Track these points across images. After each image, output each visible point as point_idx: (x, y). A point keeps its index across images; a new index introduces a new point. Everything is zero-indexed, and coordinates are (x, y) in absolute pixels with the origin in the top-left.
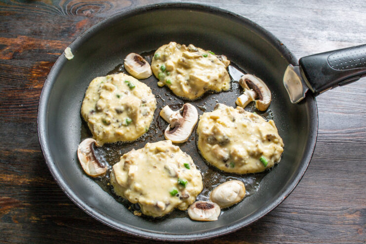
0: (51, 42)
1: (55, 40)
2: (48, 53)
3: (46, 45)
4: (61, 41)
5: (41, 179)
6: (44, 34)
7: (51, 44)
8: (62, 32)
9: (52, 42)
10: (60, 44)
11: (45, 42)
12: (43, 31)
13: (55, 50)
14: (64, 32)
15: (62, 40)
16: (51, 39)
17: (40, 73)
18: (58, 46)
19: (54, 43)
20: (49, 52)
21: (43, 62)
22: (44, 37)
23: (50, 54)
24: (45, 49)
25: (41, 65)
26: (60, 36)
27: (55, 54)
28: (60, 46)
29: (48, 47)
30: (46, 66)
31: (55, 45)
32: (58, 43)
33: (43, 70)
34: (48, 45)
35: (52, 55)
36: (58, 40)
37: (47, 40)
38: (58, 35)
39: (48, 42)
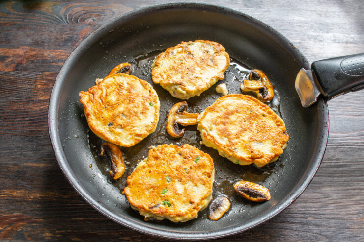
0: (54, 52)
1: (58, 49)
2: (51, 64)
3: (49, 55)
4: (64, 51)
5: (52, 193)
6: (46, 44)
7: (54, 53)
8: (65, 41)
9: (56, 52)
10: (64, 54)
11: (48, 52)
12: (46, 41)
13: (59, 60)
14: (66, 41)
15: (65, 50)
16: (54, 49)
17: (45, 84)
18: (62, 56)
19: (57, 52)
20: (53, 62)
21: (47, 73)
22: (46, 47)
23: (54, 64)
24: (48, 59)
25: (45, 76)
26: (63, 45)
27: (59, 64)
28: (64, 56)
29: (52, 58)
30: (51, 77)
31: (59, 55)
32: (61, 52)
33: (48, 81)
34: (51, 55)
35: (56, 65)
36: (61, 50)
37: (50, 49)
38: (61, 44)
39: (51, 52)
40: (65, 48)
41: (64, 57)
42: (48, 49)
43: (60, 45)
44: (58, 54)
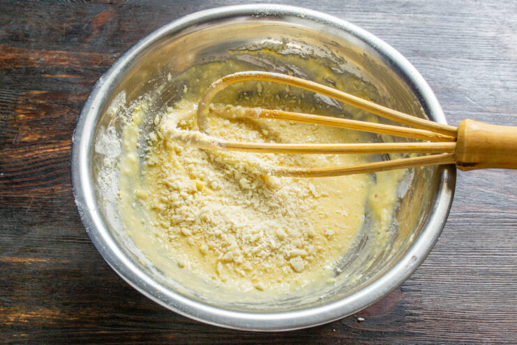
0: (47, 54)
1: (55, 49)
2: (43, 76)
3: (38, 59)
4: (65, 52)
5: (48, 311)
6: (32, 40)
7: (47, 57)
8: (67, 34)
9: (50, 54)
10: (65, 58)
11: (37, 54)
12: (31, 34)
13: (57, 69)
14: (69, 33)
15: (68, 50)
16: (48, 49)
17: (33, 113)
18: (62, 61)
19: (54, 54)
20: (45, 73)
21: (36, 92)
22: (32, 45)
23: (47, 76)
24: (37, 66)
25: (32, 98)
26: (64, 42)
27: (57, 76)
28: (65, 61)
29: (43, 64)
30: (42, 99)
31: (56, 60)
32: (60, 54)
33: (37, 107)
34: (43, 59)
35: (52, 78)
36: (61, 50)
37: (41, 49)
38: (60, 40)
39: (42, 53)
40: (68, 47)
41: (67, 63)
42: (37, 48)
43: (57, 42)
44: (54, 57)
